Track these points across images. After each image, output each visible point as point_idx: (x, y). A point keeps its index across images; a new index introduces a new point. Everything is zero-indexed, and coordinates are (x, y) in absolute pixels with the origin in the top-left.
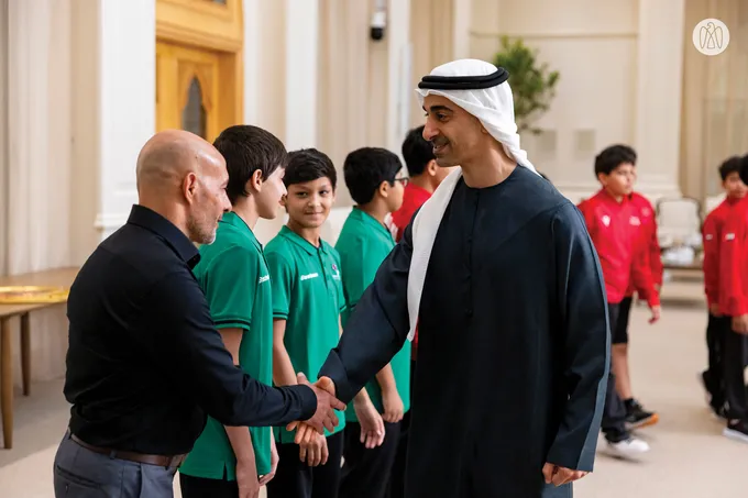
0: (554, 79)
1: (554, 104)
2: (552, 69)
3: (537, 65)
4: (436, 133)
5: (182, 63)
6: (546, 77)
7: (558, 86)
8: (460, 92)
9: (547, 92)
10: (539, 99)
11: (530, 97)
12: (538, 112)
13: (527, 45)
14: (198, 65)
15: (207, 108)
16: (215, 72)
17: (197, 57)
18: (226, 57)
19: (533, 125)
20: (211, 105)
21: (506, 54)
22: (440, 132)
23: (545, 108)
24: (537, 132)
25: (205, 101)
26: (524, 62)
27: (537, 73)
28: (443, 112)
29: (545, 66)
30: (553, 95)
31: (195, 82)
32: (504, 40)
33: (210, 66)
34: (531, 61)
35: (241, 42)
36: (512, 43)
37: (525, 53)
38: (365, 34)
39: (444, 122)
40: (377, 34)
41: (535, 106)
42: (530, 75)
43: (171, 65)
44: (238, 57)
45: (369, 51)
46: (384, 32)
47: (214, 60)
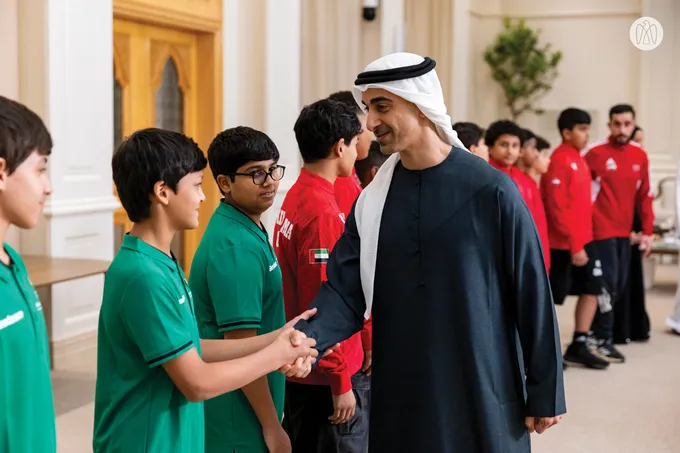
0: (556, 59)
1: (557, 84)
2: (553, 50)
3: (539, 46)
4: (379, 123)
5: (155, 43)
6: (548, 58)
7: (561, 66)
9: (549, 72)
10: (542, 78)
11: (532, 77)
12: (540, 92)
13: (530, 25)
14: (173, 46)
15: (184, 89)
16: (193, 52)
17: (174, 37)
18: (204, 37)
19: (536, 105)
20: (188, 87)
21: (508, 34)
22: (382, 122)
23: (548, 88)
24: (540, 112)
25: (181, 83)
26: (527, 42)
27: (540, 54)
28: (383, 103)
29: (548, 46)
30: (555, 75)
31: (171, 63)
32: (507, 21)
33: (187, 46)
34: (534, 42)
35: (220, 22)
36: (514, 24)
37: (528, 33)
38: (357, 15)
39: (385, 112)
40: (369, 14)
41: (538, 86)
42: (533, 55)
43: (140, 47)
44: (217, 39)
45: (363, 31)
46: (377, 13)
47: (191, 40)
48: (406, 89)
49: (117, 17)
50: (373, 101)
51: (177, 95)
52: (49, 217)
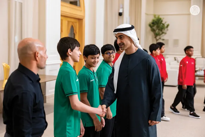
0: (168, 26)
1: (168, 32)
3: (163, 22)
4: (120, 42)
5: (69, 22)
6: (166, 25)
7: (169, 28)
9: (166, 29)
10: (164, 31)
11: (161, 31)
12: (164, 34)
13: (160, 17)
14: (73, 22)
15: (75, 33)
16: (78, 24)
17: (73, 20)
18: (80, 20)
19: (162, 38)
20: (76, 33)
21: (155, 19)
22: (121, 42)
23: (165, 33)
25: (75, 32)
26: (160, 21)
27: (163, 24)
28: (122, 37)
29: (166, 22)
30: (167, 30)
31: (72, 27)
32: (155, 16)
33: (76, 22)
34: (162, 21)
35: (84, 16)
36: (157, 16)
37: (160, 19)
38: (117, 14)
39: (122, 39)
40: (120, 14)
41: (163, 33)
42: (162, 25)
43: (65, 22)
44: (83, 20)
45: (119, 18)
46: (122, 14)
47: (77, 21)
48: (128, 33)
49: (61, 16)
50: (119, 36)
51: (73, 35)
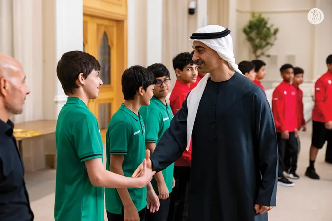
0: (276, 31)
1: (277, 43)
2: (275, 27)
3: (268, 26)
4: (198, 58)
5: (98, 26)
6: (272, 31)
7: (278, 35)
8: (208, 40)
9: (273, 38)
10: (269, 41)
11: (265, 40)
12: (269, 46)
13: (264, 16)
14: (106, 27)
15: (111, 46)
16: (115, 30)
17: (106, 23)
18: (119, 23)
19: (267, 53)
20: (113, 45)
21: (254, 20)
22: (200, 58)
23: (272, 45)
24: (268, 56)
25: (110, 43)
26: (263, 24)
27: (268, 29)
29: (272, 26)
30: (276, 39)
31: (105, 34)
32: (253, 14)
33: (112, 27)
34: (266, 23)
35: (126, 16)
36: (257, 15)
37: (263, 20)
38: (186, 12)
39: (202, 53)
40: (192, 12)
41: (267, 44)
42: (265, 29)
43: (92, 27)
44: (125, 23)
45: (189, 19)
46: (195, 10)
47: (114, 24)
49: (85, 14)
50: (196, 47)
51: (107, 48)
52: (56, 102)
